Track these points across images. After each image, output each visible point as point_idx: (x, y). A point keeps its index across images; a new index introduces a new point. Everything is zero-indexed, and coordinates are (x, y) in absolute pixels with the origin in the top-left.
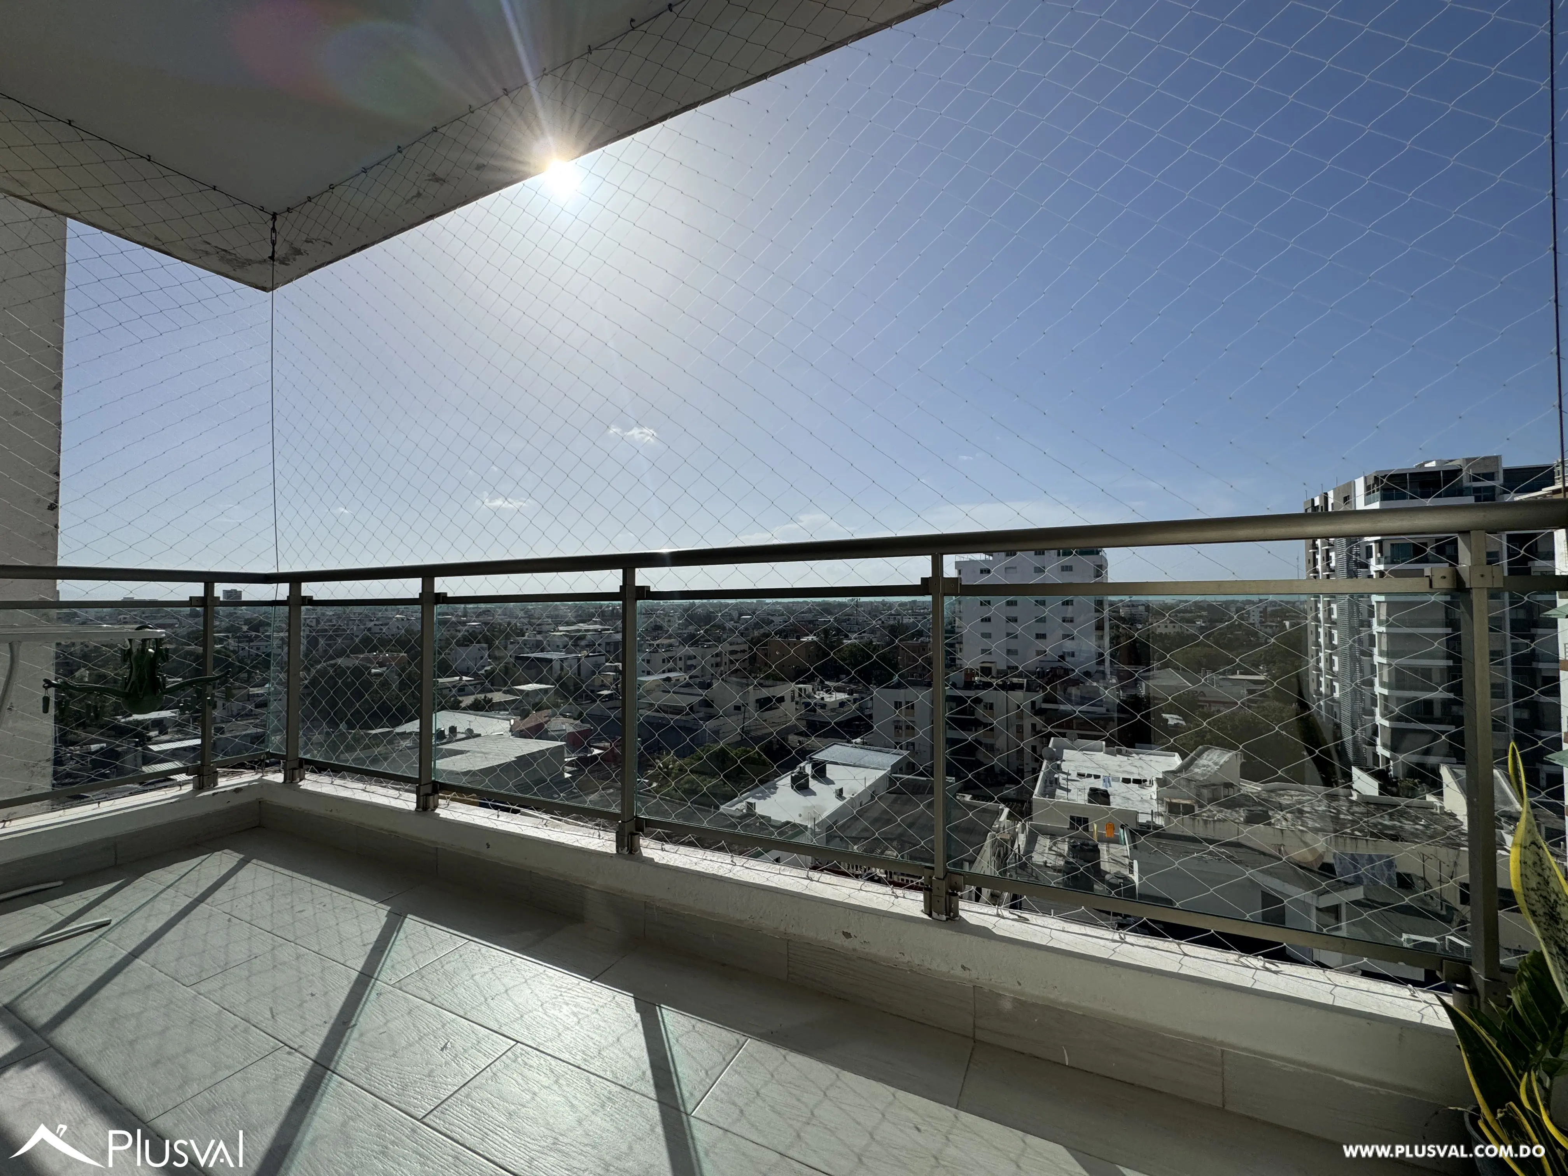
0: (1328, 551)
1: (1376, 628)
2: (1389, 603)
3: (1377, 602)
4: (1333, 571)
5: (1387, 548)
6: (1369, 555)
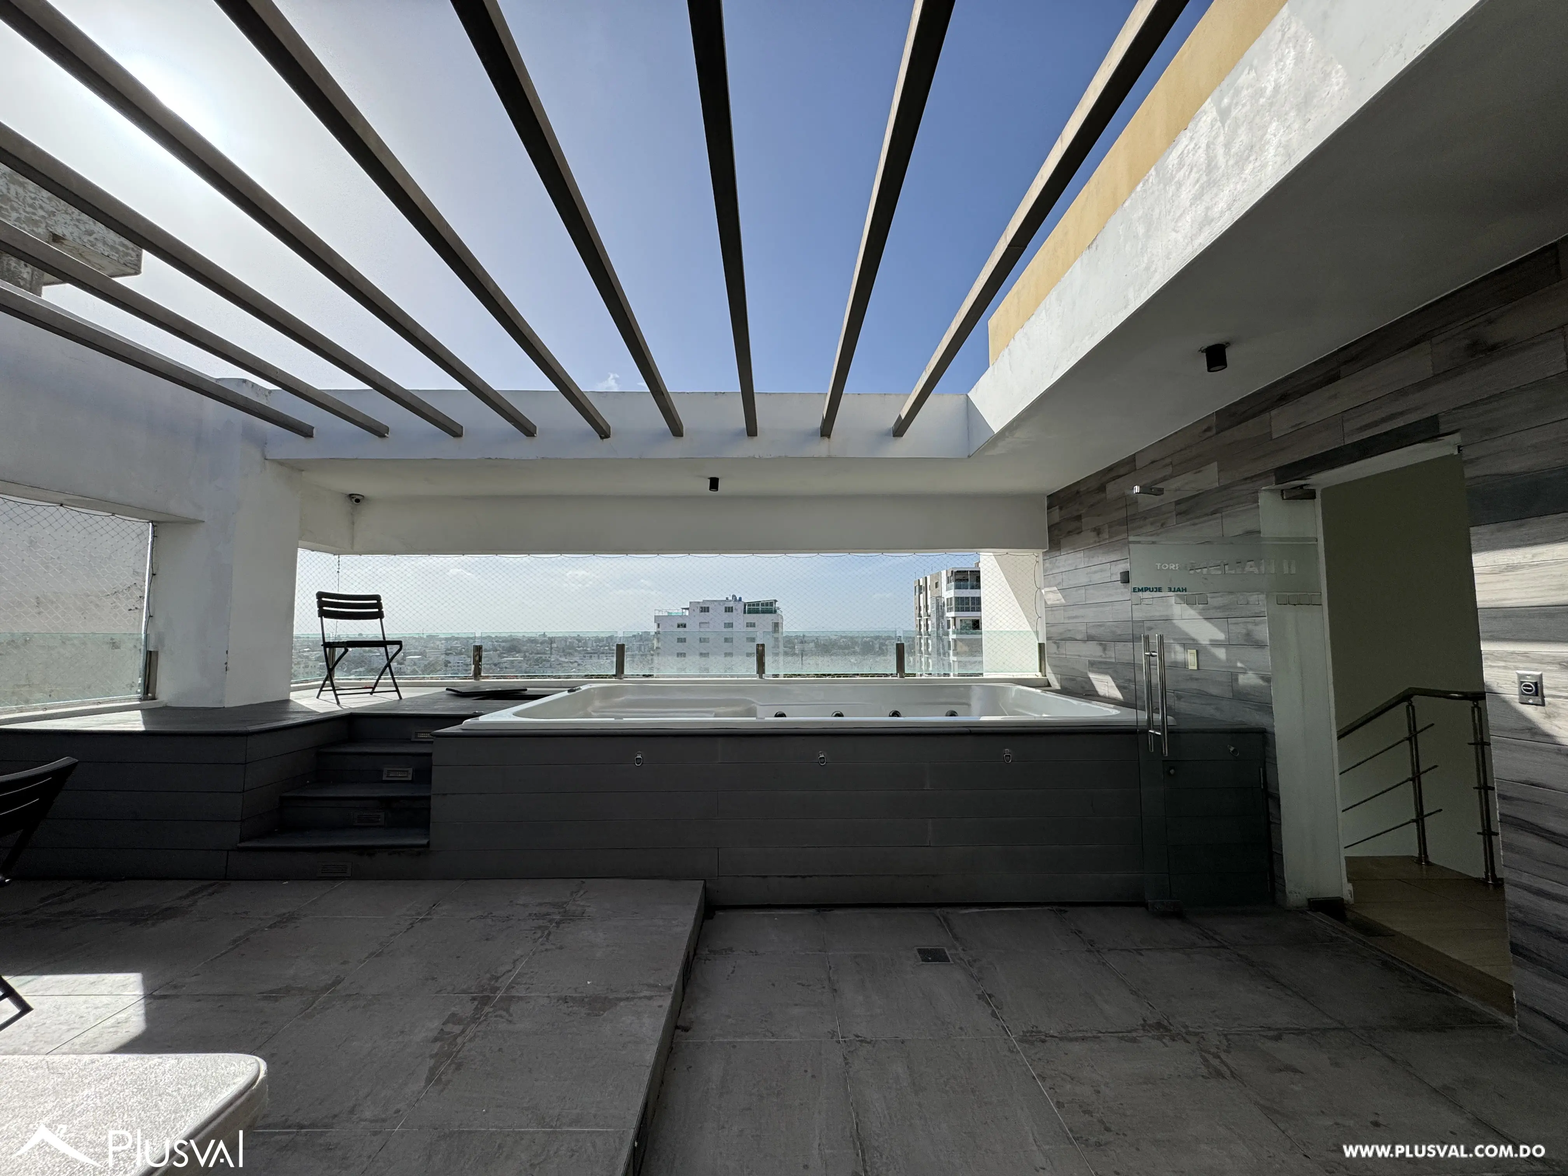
0: (927, 620)
4: (930, 635)
6: (949, 627)
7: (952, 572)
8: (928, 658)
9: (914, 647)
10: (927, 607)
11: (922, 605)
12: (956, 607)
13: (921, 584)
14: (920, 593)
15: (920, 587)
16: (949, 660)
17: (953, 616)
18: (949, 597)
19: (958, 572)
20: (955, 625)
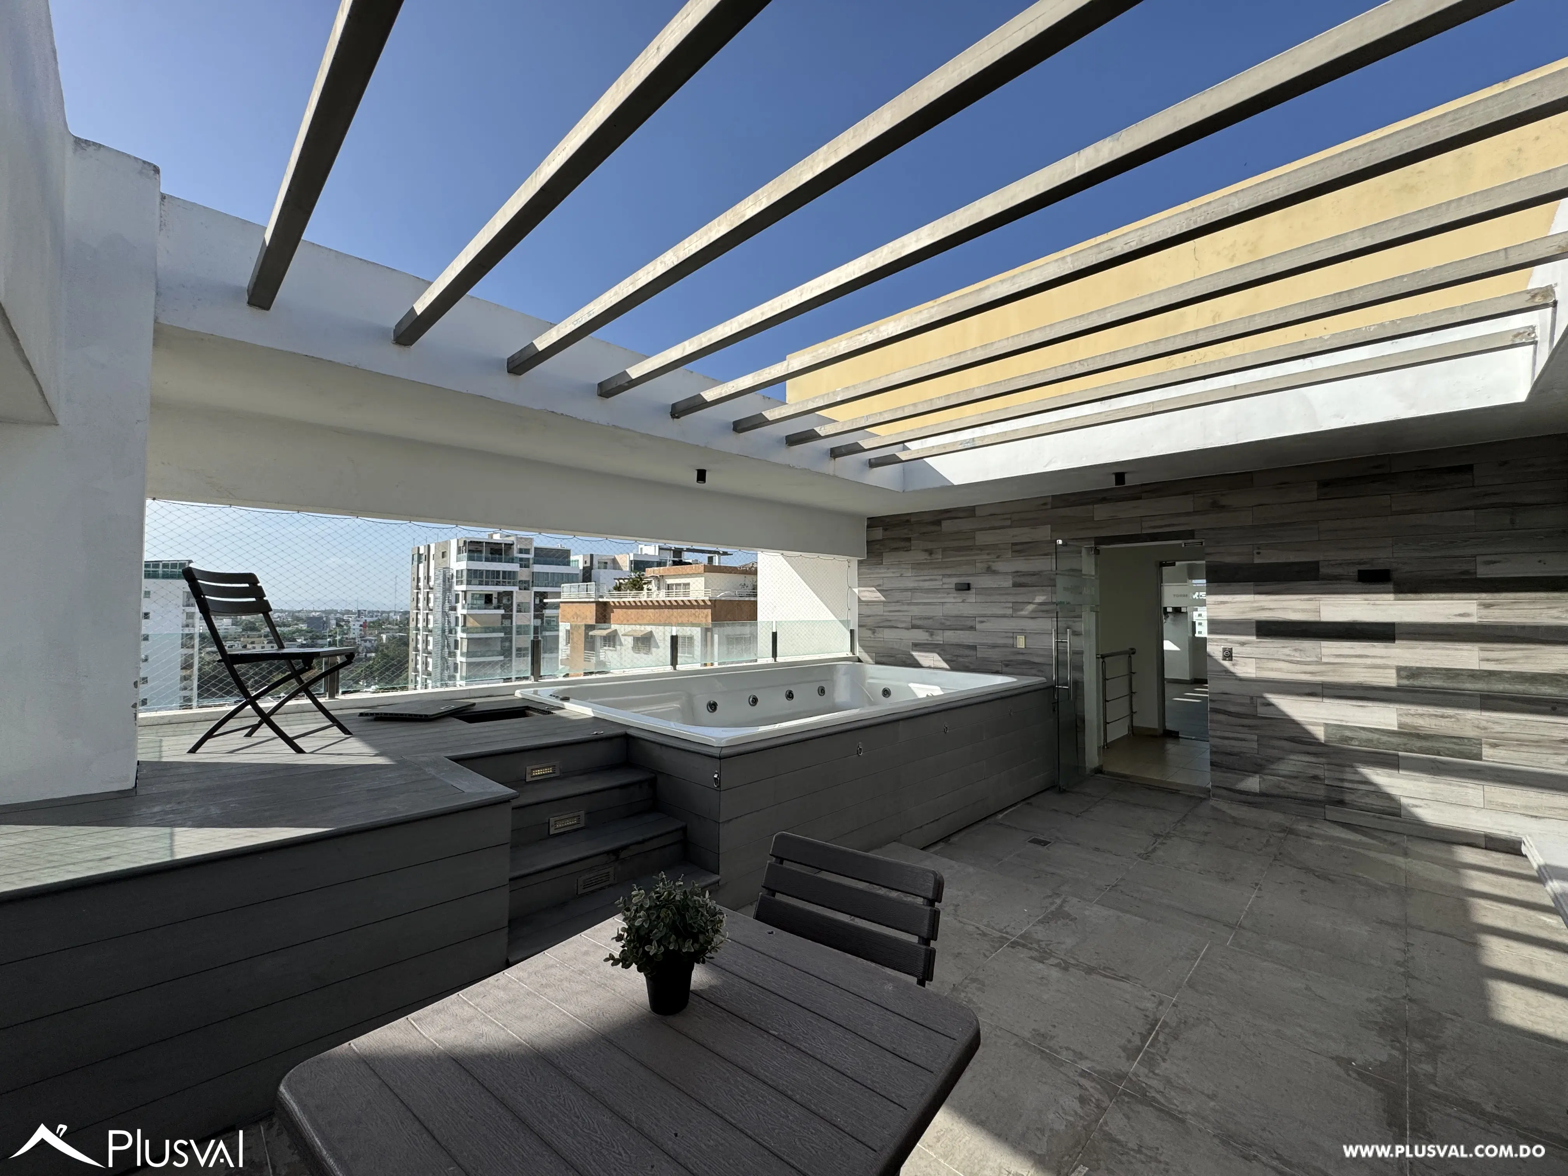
0: (428, 593)
1: (460, 659)
2: (468, 639)
3: (461, 638)
4: (431, 610)
5: (469, 596)
6: (457, 601)
7: (465, 542)
8: (427, 635)
9: (408, 624)
10: (428, 579)
11: (421, 575)
12: (467, 581)
13: (421, 552)
14: (419, 562)
15: (420, 555)
16: (456, 637)
17: (465, 589)
18: (459, 568)
19: (471, 542)
20: (465, 599)
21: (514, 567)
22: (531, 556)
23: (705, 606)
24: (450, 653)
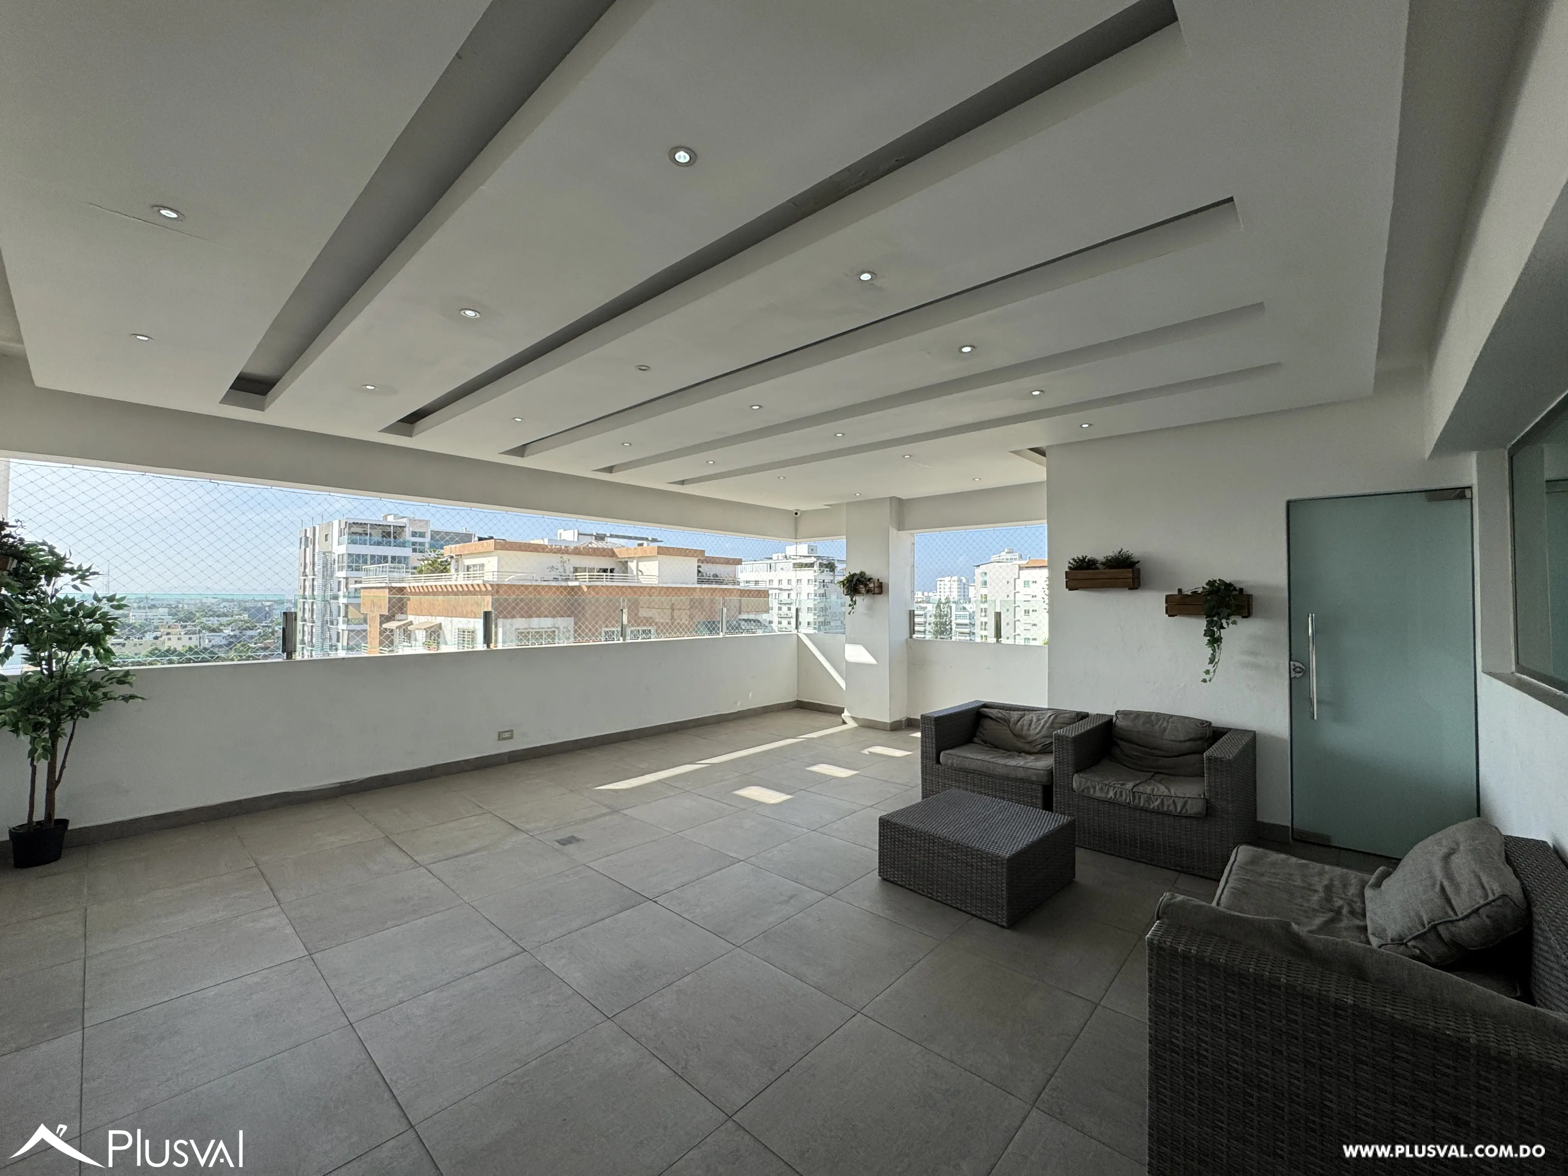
2: (349, 630)
3: (342, 630)
5: (350, 583)
21: (407, 552)
22: (427, 540)
23: (487, 593)
24: (331, 646)
